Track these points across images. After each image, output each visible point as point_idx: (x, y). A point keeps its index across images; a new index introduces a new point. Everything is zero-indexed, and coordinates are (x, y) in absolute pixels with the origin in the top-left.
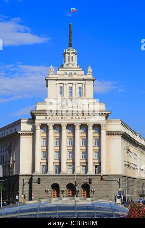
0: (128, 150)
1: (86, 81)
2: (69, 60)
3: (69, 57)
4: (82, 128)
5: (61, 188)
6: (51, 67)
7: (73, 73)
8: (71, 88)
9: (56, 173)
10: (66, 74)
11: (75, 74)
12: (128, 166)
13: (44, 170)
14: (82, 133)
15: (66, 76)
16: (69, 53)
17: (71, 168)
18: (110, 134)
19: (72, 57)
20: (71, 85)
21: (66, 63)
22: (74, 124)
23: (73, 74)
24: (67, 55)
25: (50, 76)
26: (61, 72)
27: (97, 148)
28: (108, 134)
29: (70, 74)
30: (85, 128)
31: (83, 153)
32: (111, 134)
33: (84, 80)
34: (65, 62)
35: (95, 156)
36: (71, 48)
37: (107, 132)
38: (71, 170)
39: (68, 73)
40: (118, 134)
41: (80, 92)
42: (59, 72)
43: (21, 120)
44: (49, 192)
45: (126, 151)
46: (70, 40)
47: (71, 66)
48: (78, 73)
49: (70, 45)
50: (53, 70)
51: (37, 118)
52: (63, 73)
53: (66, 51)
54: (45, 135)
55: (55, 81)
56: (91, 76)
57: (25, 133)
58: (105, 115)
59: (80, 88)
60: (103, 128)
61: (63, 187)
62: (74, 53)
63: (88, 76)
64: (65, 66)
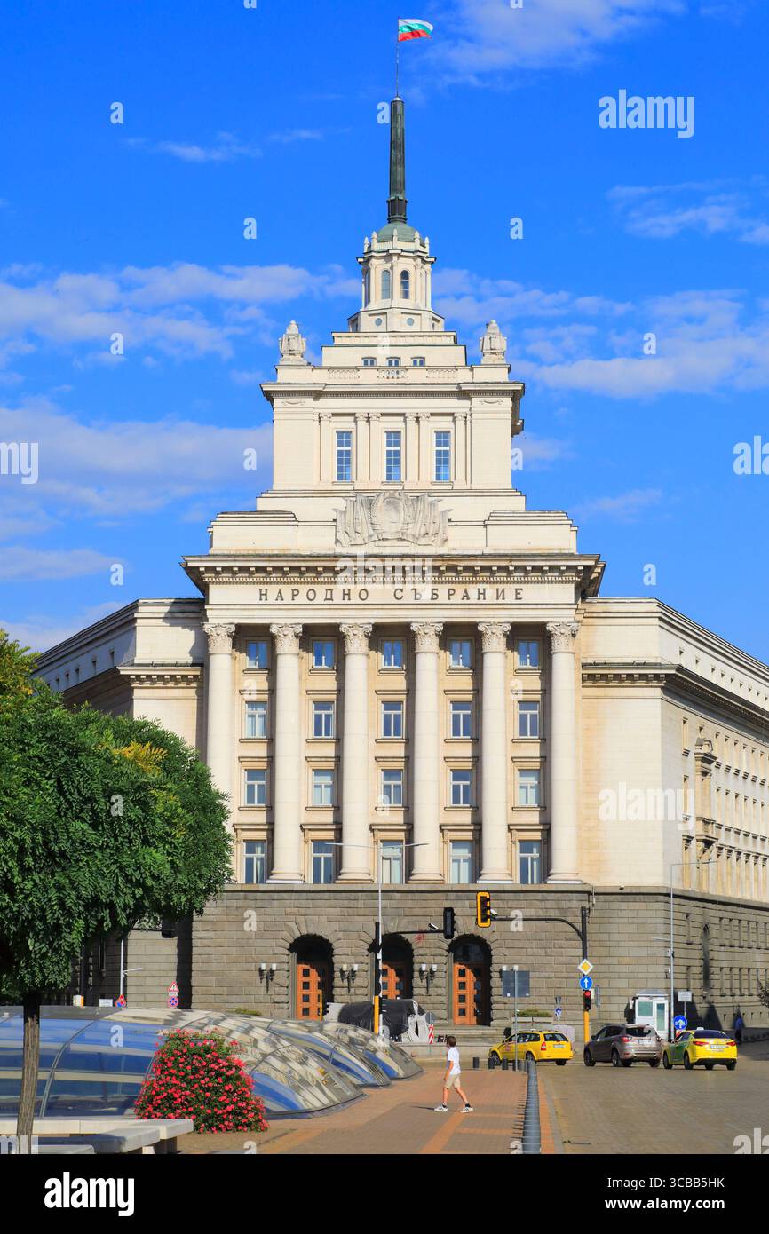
0: (708, 759)
1: (476, 400)
2: (387, 292)
3: (387, 274)
4: (456, 646)
5: (342, 962)
6: (293, 328)
7: (406, 357)
8: (394, 437)
9: (317, 880)
10: (370, 362)
11: (419, 362)
12: (708, 843)
13: (257, 866)
14: (451, 671)
15: (369, 378)
16: (388, 256)
17: (395, 852)
18: (597, 676)
19: (405, 275)
20: (396, 424)
21: (373, 305)
22: (408, 625)
23: (406, 361)
24: (377, 266)
25: (285, 376)
26: (342, 355)
27: (534, 750)
28: (591, 677)
29: (394, 362)
30: (467, 646)
31: (458, 774)
32: (604, 677)
33: (463, 394)
34: (368, 300)
35: (520, 793)
36: (397, 229)
37: (584, 665)
38: (396, 864)
39: (382, 361)
40: (643, 677)
41: (443, 460)
42: (330, 356)
43: (133, 607)
44: (280, 978)
45: (692, 765)
46: (396, 185)
47: (397, 322)
48: (433, 357)
49: (396, 211)
50: (299, 345)
51: (217, 594)
52: (354, 357)
53: (376, 247)
54: (261, 682)
55: (309, 401)
56: (501, 375)
57: (155, 673)
58: (571, 576)
59: (443, 437)
60: (560, 645)
61: (351, 956)
62: (416, 255)
63: (482, 375)
64: (366, 322)
